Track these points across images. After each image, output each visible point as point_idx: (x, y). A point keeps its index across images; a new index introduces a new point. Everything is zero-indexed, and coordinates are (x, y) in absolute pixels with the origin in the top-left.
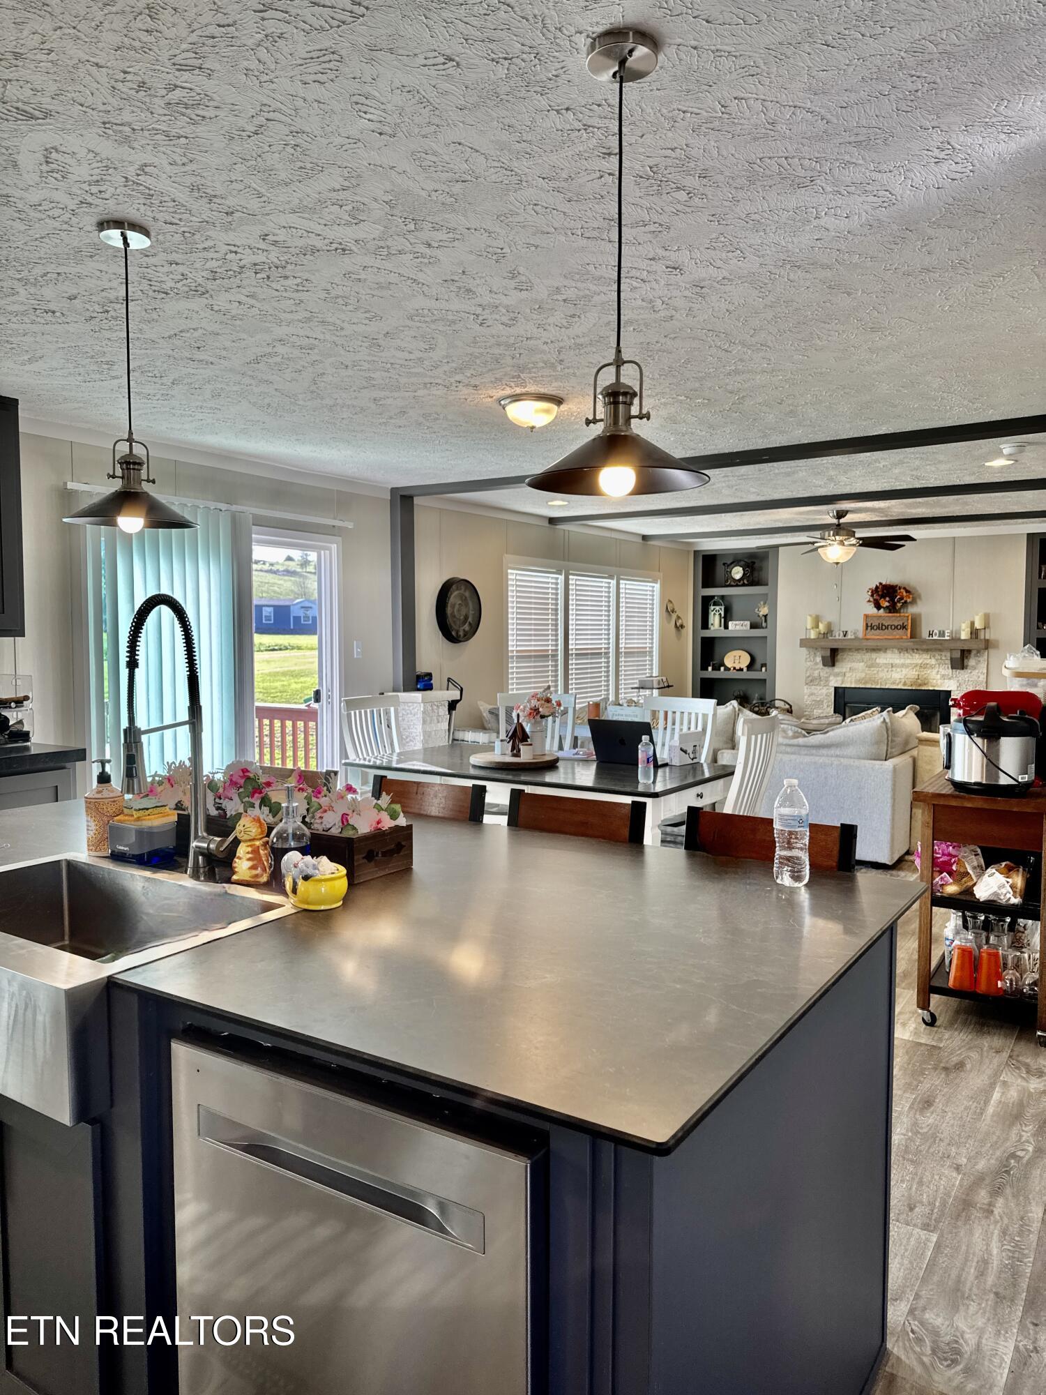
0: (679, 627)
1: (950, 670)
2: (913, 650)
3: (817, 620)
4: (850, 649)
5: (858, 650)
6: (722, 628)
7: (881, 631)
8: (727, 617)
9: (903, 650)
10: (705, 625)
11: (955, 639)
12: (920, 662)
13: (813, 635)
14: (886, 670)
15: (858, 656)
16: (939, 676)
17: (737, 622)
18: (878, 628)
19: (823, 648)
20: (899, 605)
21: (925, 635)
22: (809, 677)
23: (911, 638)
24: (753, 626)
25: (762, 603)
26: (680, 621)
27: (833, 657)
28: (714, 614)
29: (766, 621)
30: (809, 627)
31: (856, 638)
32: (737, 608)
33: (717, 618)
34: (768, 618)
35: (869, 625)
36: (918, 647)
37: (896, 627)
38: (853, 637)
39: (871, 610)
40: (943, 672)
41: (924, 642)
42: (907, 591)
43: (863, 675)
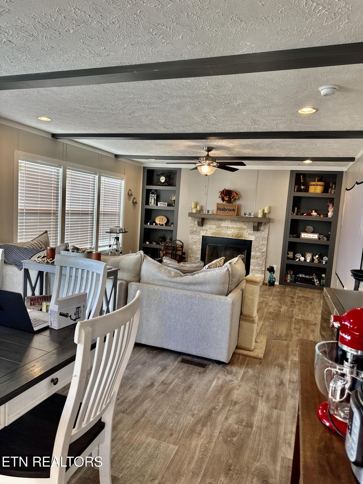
0: (135, 203)
1: (252, 231)
2: (237, 221)
3: (196, 204)
4: (210, 219)
5: (213, 219)
6: (155, 205)
7: (224, 211)
8: (158, 200)
9: (232, 221)
10: (147, 203)
11: (256, 217)
12: (240, 227)
13: (194, 211)
14: (225, 229)
15: (213, 222)
16: (247, 233)
17: (162, 203)
18: (223, 210)
19: (198, 218)
20: (232, 200)
21: (242, 214)
22: (192, 230)
23: (237, 215)
24: (169, 205)
25: (173, 195)
26: (135, 200)
27: (202, 222)
28: (152, 198)
29: (174, 203)
30: (192, 208)
31: (213, 214)
32: (162, 196)
33: (153, 200)
34: (175, 201)
35: (219, 208)
36: (239, 220)
37: (230, 210)
38: (211, 213)
39: (220, 201)
40: (249, 232)
41: (242, 217)
42: (236, 194)
43: (215, 231)
